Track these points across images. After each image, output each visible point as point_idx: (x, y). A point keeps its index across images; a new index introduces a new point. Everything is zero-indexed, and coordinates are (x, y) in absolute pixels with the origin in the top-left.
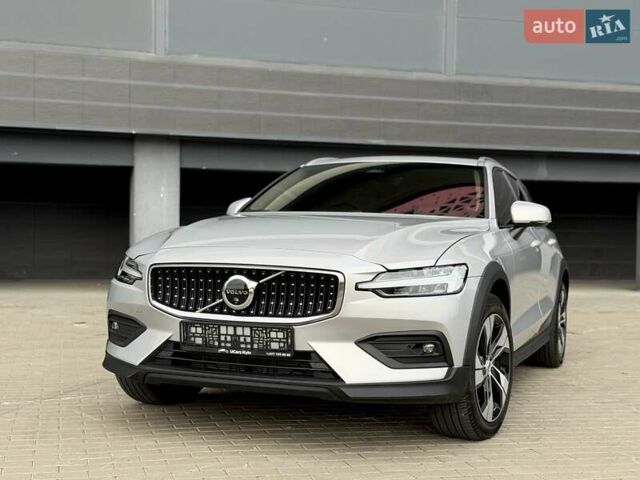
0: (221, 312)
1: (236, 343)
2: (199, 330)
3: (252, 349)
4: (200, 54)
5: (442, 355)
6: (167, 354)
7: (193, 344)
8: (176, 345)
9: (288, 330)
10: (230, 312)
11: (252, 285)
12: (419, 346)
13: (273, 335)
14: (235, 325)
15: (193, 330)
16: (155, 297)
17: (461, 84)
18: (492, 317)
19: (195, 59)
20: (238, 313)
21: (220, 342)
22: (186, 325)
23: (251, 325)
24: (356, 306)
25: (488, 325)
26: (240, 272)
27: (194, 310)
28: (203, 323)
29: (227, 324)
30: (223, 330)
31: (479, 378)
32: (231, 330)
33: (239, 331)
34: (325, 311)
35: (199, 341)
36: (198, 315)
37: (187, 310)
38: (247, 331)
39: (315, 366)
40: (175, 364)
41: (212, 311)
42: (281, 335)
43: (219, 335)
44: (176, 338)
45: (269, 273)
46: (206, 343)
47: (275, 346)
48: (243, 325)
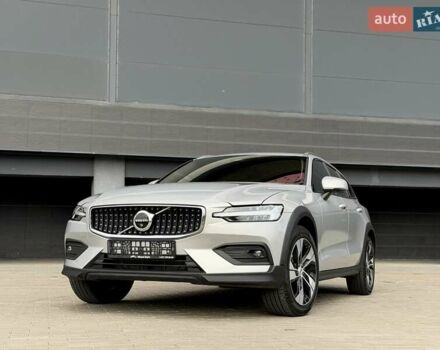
0: (132, 234)
1: (141, 251)
2: (119, 245)
3: (151, 255)
4: (140, 102)
5: (266, 258)
6: (100, 261)
7: (116, 254)
8: (106, 255)
9: (172, 242)
10: (138, 233)
11: (151, 216)
12: (252, 252)
13: (163, 246)
14: (141, 241)
15: (115, 245)
16: (93, 227)
17: (316, 120)
18: (302, 240)
19: (135, 104)
20: (143, 233)
21: (132, 251)
22: (112, 242)
23: (150, 241)
24: (213, 227)
25: (299, 244)
26: (144, 208)
27: (116, 233)
28: (122, 241)
29: (136, 240)
30: (133, 244)
31: (292, 276)
32: (138, 244)
33: (143, 244)
34: (194, 230)
35: (119, 252)
36: (118, 236)
37: (112, 233)
38: (148, 244)
39: (188, 264)
40: (105, 267)
41: (127, 233)
42: (168, 245)
43: (131, 247)
44: (106, 251)
45: (161, 208)
46: (123, 253)
47: (164, 252)
48: (146, 240)
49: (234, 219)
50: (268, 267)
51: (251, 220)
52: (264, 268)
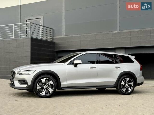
18: (45, 78)
25: (43, 80)
49: (21, 74)
50: (27, 85)
51: (25, 74)
52: (26, 86)
